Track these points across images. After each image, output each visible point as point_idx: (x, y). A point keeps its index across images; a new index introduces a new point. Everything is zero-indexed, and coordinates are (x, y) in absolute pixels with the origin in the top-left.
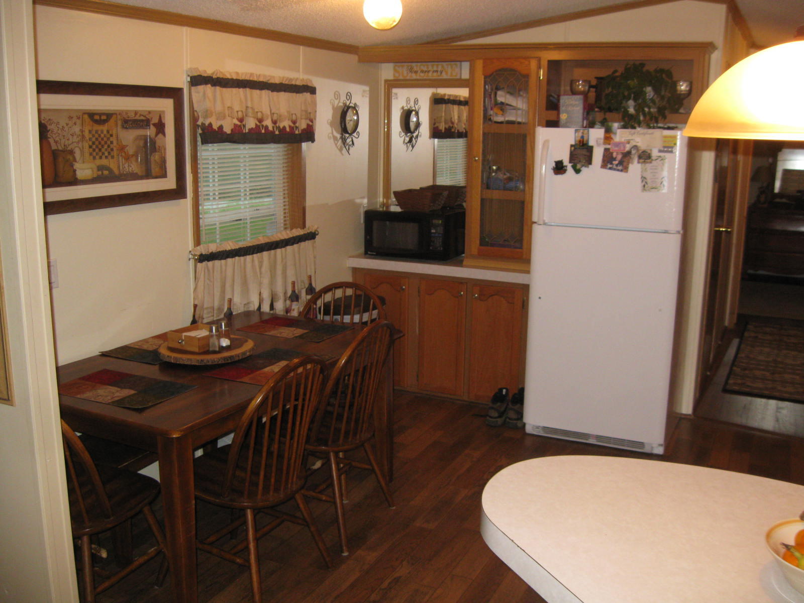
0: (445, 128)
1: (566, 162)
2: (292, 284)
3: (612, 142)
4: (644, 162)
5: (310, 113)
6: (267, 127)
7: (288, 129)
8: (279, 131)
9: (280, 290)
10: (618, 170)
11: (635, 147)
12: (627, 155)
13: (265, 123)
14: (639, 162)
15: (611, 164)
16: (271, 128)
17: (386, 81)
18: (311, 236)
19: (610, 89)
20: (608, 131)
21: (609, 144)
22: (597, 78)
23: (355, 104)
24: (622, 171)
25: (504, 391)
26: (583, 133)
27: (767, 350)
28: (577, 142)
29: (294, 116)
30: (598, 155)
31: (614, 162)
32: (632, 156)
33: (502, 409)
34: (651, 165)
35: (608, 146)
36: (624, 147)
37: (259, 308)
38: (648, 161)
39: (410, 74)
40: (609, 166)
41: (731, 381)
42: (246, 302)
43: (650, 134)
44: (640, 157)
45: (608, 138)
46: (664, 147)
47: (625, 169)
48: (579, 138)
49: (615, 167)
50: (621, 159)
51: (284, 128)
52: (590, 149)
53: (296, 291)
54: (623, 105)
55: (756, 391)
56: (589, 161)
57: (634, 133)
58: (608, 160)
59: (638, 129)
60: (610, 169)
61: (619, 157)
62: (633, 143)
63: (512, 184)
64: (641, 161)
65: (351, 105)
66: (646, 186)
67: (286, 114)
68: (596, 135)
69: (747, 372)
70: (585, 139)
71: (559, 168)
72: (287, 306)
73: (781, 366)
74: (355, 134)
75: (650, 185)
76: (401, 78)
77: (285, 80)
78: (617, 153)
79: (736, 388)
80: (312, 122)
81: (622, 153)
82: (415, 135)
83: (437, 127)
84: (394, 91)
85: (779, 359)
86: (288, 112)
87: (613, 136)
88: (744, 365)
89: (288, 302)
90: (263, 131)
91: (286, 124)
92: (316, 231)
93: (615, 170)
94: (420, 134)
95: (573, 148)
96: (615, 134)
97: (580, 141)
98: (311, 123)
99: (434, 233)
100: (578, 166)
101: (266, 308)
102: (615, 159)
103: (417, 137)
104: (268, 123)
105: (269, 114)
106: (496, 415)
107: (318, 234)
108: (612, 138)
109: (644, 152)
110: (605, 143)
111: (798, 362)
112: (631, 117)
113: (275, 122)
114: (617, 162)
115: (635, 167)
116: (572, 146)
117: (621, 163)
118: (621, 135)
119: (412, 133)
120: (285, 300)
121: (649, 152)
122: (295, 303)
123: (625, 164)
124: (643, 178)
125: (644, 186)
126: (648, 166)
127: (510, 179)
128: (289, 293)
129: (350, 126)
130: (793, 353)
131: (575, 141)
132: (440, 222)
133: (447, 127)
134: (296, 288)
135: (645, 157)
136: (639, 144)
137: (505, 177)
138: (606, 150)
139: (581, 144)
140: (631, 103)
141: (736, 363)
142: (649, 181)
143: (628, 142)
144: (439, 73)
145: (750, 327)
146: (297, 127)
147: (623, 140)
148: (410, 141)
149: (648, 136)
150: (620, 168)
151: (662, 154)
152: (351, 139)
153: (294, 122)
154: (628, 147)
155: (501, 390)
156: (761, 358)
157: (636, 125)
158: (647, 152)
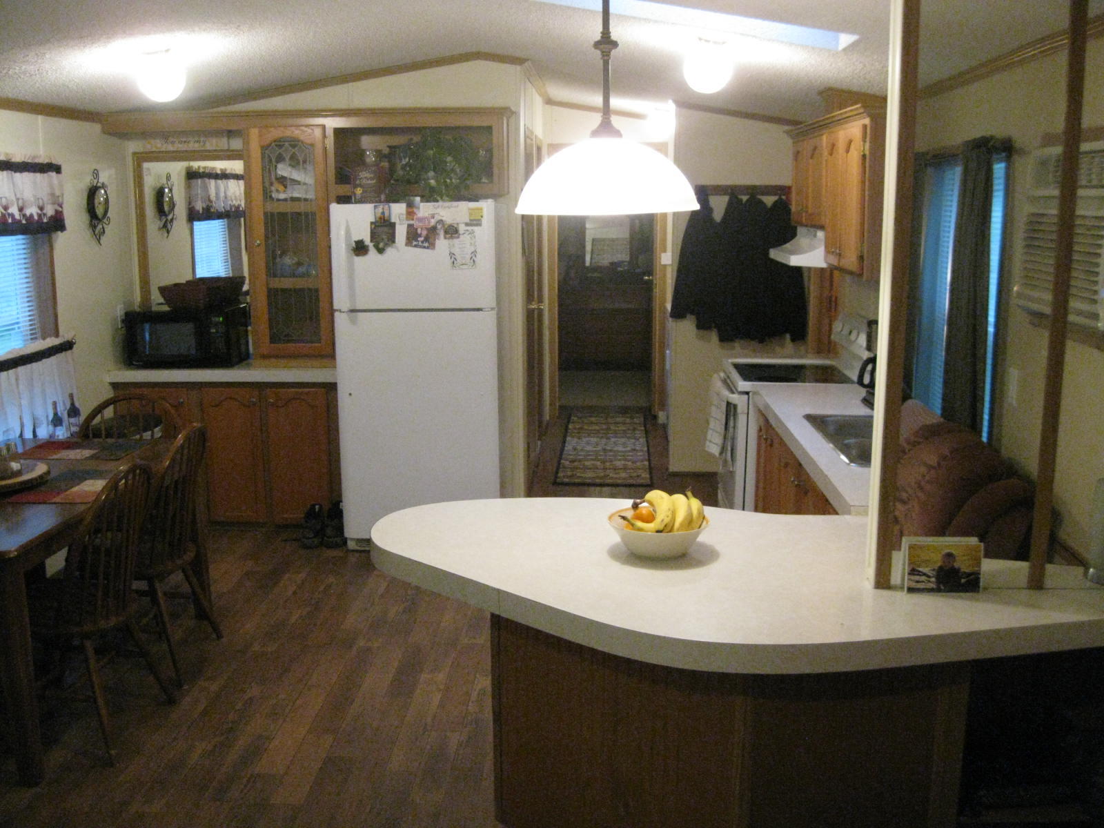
0: (203, 208)
1: (367, 241)
2: (53, 405)
3: (415, 217)
4: (452, 238)
5: (58, 197)
6: (12, 216)
7: (36, 217)
8: (26, 220)
9: (40, 412)
10: (424, 247)
11: (441, 221)
12: (433, 230)
13: (10, 211)
14: (445, 238)
15: (417, 240)
16: (17, 217)
17: (134, 154)
18: (67, 346)
19: (407, 160)
20: (410, 205)
21: (413, 220)
22: (389, 147)
23: (103, 184)
24: (428, 248)
25: (317, 507)
26: (383, 209)
27: (594, 440)
28: (377, 219)
29: (40, 200)
30: (401, 232)
31: (420, 239)
32: (438, 231)
33: (318, 527)
34: (458, 240)
35: (411, 222)
36: (429, 222)
37: (21, 435)
38: (456, 235)
39: (165, 145)
40: (415, 243)
41: (560, 474)
42: (5, 429)
43: (455, 207)
44: (446, 232)
45: (410, 214)
46: (471, 220)
47: (432, 246)
48: (379, 215)
49: (420, 243)
50: (427, 235)
51: (31, 215)
52: (393, 226)
53: (59, 414)
54: (422, 177)
55: (588, 481)
56: (392, 239)
57: (438, 207)
58: (412, 236)
59: (440, 203)
60: (416, 246)
61: (424, 233)
62: (437, 218)
63: (302, 270)
64: (448, 236)
65: (99, 185)
66: (455, 262)
67: (32, 199)
68: (397, 210)
69: (576, 464)
70: (387, 214)
71: (360, 249)
72: (51, 432)
73: (611, 454)
74: (105, 220)
75: (459, 260)
76: (154, 149)
77: (27, 158)
78: (422, 229)
79: (566, 480)
80: (61, 207)
81: (427, 229)
82: (170, 217)
83: (193, 207)
84: (146, 165)
85: (609, 448)
86: (34, 196)
87: (415, 210)
88: (571, 457)
89: (51, 428)
90: (10, 221)
91: (32, 211)
92: (73, 339)
93: (421, 247)
94: (175, 216)
95: (373, 226)
96: (418, 208)
97: (380, 218)
98: (60, 209)
99: (213, 333)
100: (381, 245)
101: (28, 435)
102: (420, 236)
103: (172, 220)
104: (14, 210)
105: (14, 199)
106: (312, 535)
107: (75, 343)
108: (415, 213)
109: (451, 226)
110: (407, 219)
111: (629, 449)
112: (432, 190)
113: (21, 210)
114: (422, 239)
115: (442, 243)
116: (372, 223)
117: (427, 239)
118: (425, 210)
119: (166, 216)
120: (48, 425)
121: (455, 226)
122: (59, 428)
123: (431, 240)
124: (452, 254)
125: (453, 263)
126: (456, 241)
127: (299, 264)
128: (51, 417)
129: (99, 211)
130: (623, 440)
131: (375, 218)
132: (221, 319)
133: (205, 206)
134: (59, 409)
135: (452, 232)
136: (444, 219)
137: (294, 262)
138: (410, 226)
139: (382, 221)
140: (431, 174)
141: (563, 456)
142: (458, 257)
143: (433, 217)
144: (202, 144)
145: (574, 418)
146: (45, 215)
147: (426, 215)
148: (165, 226)
149: (452, 209)
150: (426, 245)
151: (470, 228)
152: (101, 226)
153: (41, 209)
154: (433, 222)
155: (314, 506)
156: (589, 448)
157: (439, 198)
158: (453, 226)
